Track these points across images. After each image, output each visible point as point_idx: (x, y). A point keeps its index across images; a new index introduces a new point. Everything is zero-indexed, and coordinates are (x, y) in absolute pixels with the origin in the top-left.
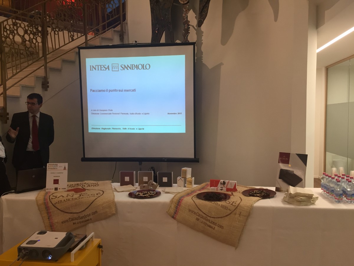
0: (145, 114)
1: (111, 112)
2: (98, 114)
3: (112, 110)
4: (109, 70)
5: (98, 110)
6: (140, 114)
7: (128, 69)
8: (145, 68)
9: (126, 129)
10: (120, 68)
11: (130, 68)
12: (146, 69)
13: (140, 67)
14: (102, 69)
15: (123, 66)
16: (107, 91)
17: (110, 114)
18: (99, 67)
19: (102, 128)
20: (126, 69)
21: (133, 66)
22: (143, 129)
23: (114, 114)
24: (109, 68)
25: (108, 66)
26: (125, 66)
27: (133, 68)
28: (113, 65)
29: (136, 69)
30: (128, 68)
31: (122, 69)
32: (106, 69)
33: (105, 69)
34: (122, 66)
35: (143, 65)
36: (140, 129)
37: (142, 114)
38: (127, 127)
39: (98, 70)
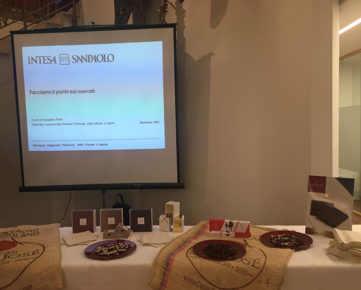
0: (109, 124)
1: (60, 122)
2: (42, 125)
3: (61, 120)
4: (55, 63)
5: (41, 120)
6: (101, 124)
7: (82, 62)
8: (106, 60)
9: (82, 145)
10: (71, 60)
11: (86, 60)
12: (109, 60)
13: (100, 58)
14: (46, 62)
15: (76, 58)
16: (53, 92)
17: (59, 124)
18: (42, 59)
19: (48, 145)
20: (79, 61)
21: (90, 57)
22: (107, 145)
23: (65, 124)
24: (55, 61)
25: (55, 58)
26: (78, 57)
27: (90, 60)
28: (61, 56)
29: (94, 61)
30: (83, 60)
31: (74, 61)
32: (51, 61)
33: (49, 62)
34: (74, 57)
35: (105, 55)
36: (102, 145)
37: (105, 124)
38: (84, 143)
39: (40, 63)
